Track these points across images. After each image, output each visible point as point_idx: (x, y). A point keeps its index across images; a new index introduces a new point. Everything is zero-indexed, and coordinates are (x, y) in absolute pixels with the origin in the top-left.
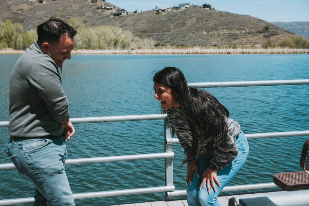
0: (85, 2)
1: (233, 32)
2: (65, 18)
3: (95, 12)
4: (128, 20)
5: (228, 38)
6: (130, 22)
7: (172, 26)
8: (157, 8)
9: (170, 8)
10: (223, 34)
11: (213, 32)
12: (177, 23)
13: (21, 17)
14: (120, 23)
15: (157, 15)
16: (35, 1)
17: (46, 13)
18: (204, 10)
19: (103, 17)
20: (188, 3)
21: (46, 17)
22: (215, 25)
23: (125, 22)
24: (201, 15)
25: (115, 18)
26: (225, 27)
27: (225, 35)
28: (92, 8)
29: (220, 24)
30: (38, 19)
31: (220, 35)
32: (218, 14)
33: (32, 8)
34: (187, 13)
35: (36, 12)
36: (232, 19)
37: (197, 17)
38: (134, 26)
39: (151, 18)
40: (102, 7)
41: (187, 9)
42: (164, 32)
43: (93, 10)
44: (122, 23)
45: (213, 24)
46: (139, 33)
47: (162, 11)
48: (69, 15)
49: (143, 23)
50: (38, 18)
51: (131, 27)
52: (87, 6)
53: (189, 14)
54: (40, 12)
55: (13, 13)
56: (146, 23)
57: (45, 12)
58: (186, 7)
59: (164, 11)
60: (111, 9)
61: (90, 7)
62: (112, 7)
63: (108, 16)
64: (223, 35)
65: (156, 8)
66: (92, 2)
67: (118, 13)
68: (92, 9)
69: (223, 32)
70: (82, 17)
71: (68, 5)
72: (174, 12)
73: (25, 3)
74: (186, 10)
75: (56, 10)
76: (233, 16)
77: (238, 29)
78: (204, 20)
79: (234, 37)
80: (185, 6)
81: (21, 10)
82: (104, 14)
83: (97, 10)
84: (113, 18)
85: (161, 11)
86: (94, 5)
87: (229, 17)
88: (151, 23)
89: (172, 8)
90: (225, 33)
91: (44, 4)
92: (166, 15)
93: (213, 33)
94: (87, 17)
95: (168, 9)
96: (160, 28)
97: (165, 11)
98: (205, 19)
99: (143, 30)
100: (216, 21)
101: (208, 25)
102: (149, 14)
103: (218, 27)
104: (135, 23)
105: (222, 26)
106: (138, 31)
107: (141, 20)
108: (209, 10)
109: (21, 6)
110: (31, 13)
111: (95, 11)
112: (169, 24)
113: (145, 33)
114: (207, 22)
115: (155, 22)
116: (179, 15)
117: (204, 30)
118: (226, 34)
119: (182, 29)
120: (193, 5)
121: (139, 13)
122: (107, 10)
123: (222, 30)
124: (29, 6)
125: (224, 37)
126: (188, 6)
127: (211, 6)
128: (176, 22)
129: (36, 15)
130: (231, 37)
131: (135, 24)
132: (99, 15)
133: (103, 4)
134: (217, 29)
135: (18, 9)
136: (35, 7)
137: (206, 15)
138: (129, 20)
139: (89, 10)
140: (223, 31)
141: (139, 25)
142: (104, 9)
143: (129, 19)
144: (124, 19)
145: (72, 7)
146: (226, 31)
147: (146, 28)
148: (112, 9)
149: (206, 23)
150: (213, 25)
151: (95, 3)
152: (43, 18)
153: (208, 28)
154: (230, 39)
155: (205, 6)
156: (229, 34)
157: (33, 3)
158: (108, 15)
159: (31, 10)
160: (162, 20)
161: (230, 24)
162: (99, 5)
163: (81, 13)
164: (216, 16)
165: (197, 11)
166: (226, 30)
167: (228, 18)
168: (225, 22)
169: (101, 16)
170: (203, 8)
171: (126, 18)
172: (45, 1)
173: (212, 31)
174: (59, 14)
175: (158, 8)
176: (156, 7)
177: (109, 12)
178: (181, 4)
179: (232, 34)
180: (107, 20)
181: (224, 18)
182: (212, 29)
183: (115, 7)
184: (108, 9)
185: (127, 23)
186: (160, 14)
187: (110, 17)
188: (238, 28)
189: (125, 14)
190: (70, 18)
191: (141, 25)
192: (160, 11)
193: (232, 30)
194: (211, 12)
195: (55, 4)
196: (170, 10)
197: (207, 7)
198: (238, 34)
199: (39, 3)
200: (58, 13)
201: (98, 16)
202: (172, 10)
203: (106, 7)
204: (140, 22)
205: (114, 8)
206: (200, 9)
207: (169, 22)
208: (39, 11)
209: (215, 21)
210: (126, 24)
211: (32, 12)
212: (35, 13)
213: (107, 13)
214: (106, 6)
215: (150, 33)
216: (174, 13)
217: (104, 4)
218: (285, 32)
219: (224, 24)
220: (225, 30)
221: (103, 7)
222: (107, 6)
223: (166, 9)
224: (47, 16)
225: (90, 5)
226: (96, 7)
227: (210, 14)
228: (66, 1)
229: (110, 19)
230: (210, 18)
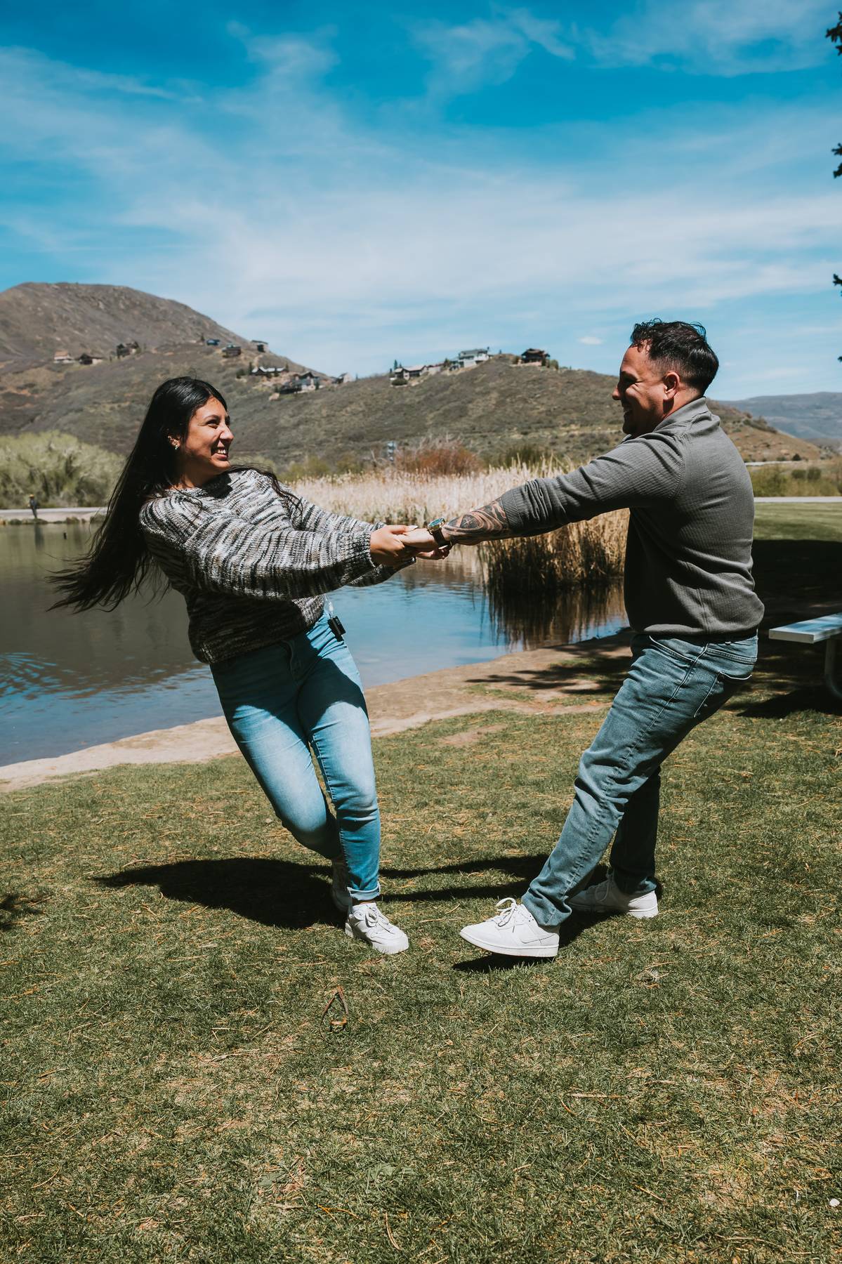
0: (206, 357)
1: (595, 432)
3: (231, 386)
4: (317, 404)
5: (580, 449)
6: (319, 411)
7: (432, 419)
8: (398, 365)
9: (437, 366)
10: (566, 439)
11: (540, 433)
12: (445, 411)
13: (28, 406)
14: (292, 416)
15: (397, 387)
16: (70, 360)
17: (96, 392)
18: (525, 368)
19: (250, 400)
20: (484, 347)
21: (95, 403)
22: (548, 412)
23: (306, 411)
24: (514, 384)
25: (282, 402)
26: (575, 415)
27: (571, 439)
28: (224, 374)
29: (562, 407)
30: (71, 411)
31: (557, 440)
32: (564, 378)
33: (59, 380)
34: (476, 379)
35: (69, 389)
36: (598, 394)
37: (502, 388)
38: (331, 423)
39: (379, 396)
40: (251, 368)
41: (481, 366)
42: (407, 436)
43: (225, 380)
44: (299, 414)
45: (543, 409)
46: (341, 442)
47: (411, 376)
49: (354, 414)
50: (71, 407)
51: (320, 426)
52: (210, 369)
53: (483, 381)
54: (81, 391)
55: (9, 395)
56: (363, 411)
57: (93, 389)
58: (478, 362)
59: (415, 374)
60: (276, 373)
61: (219, 372)
62: (279, 370)
63: (265, 396)
64: (567, 442)
65: (396, 368)
66: (224, 357)
67: (291, 385)
68: (224, 377)
69: (568, 432)
71: (159, 366)
72: (445, 377)
73: (41, 365)
74: (476, 369)
75: (123, 382)
76: (605, 383)
77: (612, 423)
78: (520, 399)
79: (597, 446)
80: (476, 358)
81: (31, 385)
82: (256, 390)
83: (236, 379)
84: (279, 400)
85: (408, 374)
86: (230, 363)
87: (593, 387)
88: (376, 412)
89: (440, 365)
90: (572, 436)
91: (95, 367)
92: (419, 386)
93: (539, 436)
95: (431, 369)
96: (399, 426)
97: (421, 374)
98: (524, 395)
99: (351, 434)
100: (553, 401)
101: (530, 412)
102: (375, 387)
103: (555, 417)
104: (333, 412)
105: (566, 415)
106: (339, 436)
107: (351, 403)
108: (539, 368)
109: (29, 376)
110: (56, 394)
111: (231, 382)
112: (424, 413)
113: (356, 443)
114: (527, 405)
115: (388, 409)
116: (454, 387)
117: (515, 429)
118: (575, 438)
119: (455, 427)
120: (500, 352)
121: (348, 382)
122: (265, 378)
123: (565, 426)
124: (53, 373)
125: (568, 448)
126: (483, 358)
127: (547, 355)
128: (443, 408)
129: (70, 401)
130: (587, 446)
131: (333, 416)
132: (242, 393)
133: (255, 361)
134: (550, 422)
135: (22, 384)
136: (68, 375)
137: (528, 382)
138: (318, 406)
140: (567, 428)
141: (343, 419)
142: (256, 374)
143: (319, 401)
144: (305, 404)
146: (575, 430)
147: (362, 428)
148: (280, 374)
149: (522, 409)
150: (540, 413)
151: (235, 359)
152: (86, 408)
153: (526, 421)
154: (584, 454)
155: (531, 356)
156: (583, 438)
157: (63, 365)
158: (266, 392)
159: (56, 384)
160: (407, 401)
161: (592, 407)
162: (244, 363)
164: (556, 385)
165: (506, 371)
166: (578, 427)
167: (587, 391)
168: (578, 402)
169: (245, 396)
170: (526, 361)
171: (310, 401)
172: (97, 358)
173: (537, 430)
174: (130, 395)
175: (401, 367)
176: (396, 363)
177: (268, 384)
178: (465, 353)
179: (592, 436)
180: (261, 408)
181: (577, 390)
182: (538, 425)
183: (290, 369)
184: (268, 375)
185: (312, 414)
186: (406, 383)
187: (271, 398)
188: (611, 420)
189: (312, 388)
191: (349, 420)
192: (406, 376)
193: (594, 426)
194: (543, 372)
195: (123, 364)
196: (433, 371)
197: (534, 360)
198: (610, 437)
199: (81, 363)
200: (129, 392)
201: (238, 397)
202: (442, 370)
203: (262, 368)
204: (346, 411)
205: (286, 370)
206: (514, 365)
207: (425, 407)
208: (78, 387)
209: (549, 399)
210: (308, 416)
211: (60, 391)
212: (66, 393)
213: (264, 386)
214: (264, 365)
215: (370, 441)
216: (443, 380)
217: (261, 360)
218: (747, 427)
219: (573, 409)
220: (573, 427)
221: (255, 370)
222: (266, 367)
223: (423, 369)
224: (96, 400)
225: (219, 366)
226: (234, 370)
227: (540, 381)
228: (155, 354)
229: (268, 405)
230: (538, 391)
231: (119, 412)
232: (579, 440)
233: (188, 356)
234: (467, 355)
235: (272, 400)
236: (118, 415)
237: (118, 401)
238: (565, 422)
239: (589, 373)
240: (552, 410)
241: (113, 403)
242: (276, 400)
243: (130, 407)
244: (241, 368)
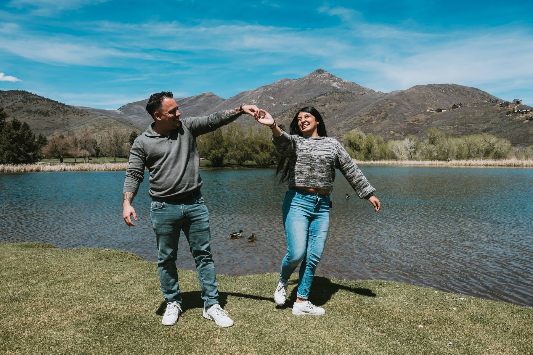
0: (492, 107)
2: (466, 127)
3: (504, 118)
13: (416, 127)
16: (433, 111)
19: (513, 123)
21: (443, 126)
25: (530, 124)
28: (500, 113)
33: (429, 118)
35: (432, 121)
40: (514, 110)
43: (502, 116)
48: (470, 123)
52: (494, 112)
54: (437, 121)
55: (409, 123)
57: (442, 121)
60: (526, 112)
61: (498, 113)
63: (521, 121)
66: (500, 107)
68: (500, 115)
70: (486, 124)
71: (471, 111)
73: (422, 113)
75: (455, 118)
81: (418, 120)
82: (516, 119)
83: (506, 115)
84: (528, 123)
86: (503, 109)
91: (443, 113)
94: (492, 124)
109: (417, 117)
110: (427, 123)
111: (504, 116)
122: (521, 114)
124: (426, 116)
132: (509, 120)
133: (516, 107)
135: (414, 120)
136: (432, 116)
139: (496, 116)
142: (516, 113)
145: (474, 113)
148: (528, 113)
151: (506, 107)
157: (430, 113)
159: (427, 120)
162: (510, 108)
163: (485, 119)
169: (511, 122)
172: (444, 110)
174: (458, 123)
177: (523, 116)
180: (519, 126)
187: (524, 122)
190: (471, 126)
195: (455, 111)
199: (437, 112)
200: (457, 121)
201: (507, 122)
208: (436, 120)
211: (429, 122)
212: (431, 123)
213: (520, 117)
214: (520, 109)
217: (518, 107)
221: (516, 111)
222: (522, 110)
225: (498, 110)
226: (505, 111)
228: (469, 107)
229: (523, 125)
233: (484, 107)
235: (525, 123)
236: (453, 130)
237: (453, 125)
241: (451, 126)
242: (527, 123)
243: (457, 127)
244: (509, 111)
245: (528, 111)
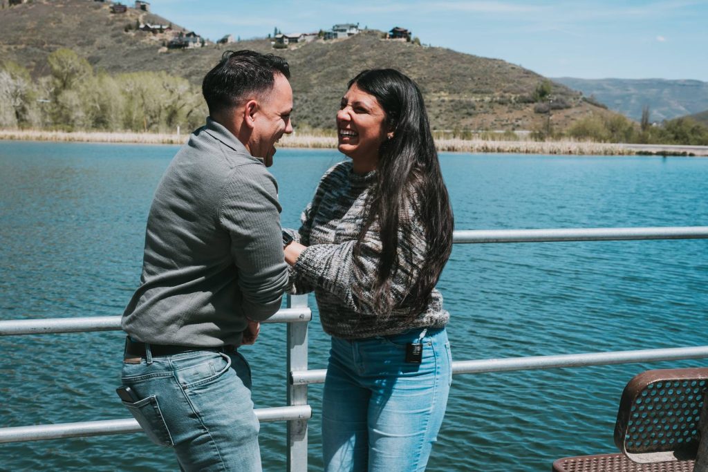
0: (94, 11)
1: (463, 99)
2: (43, 49)
3: (120, 37)
4: (205, 59)
5: (452, 112)
7: (315, 79)
8: (278, 32)
9: (310, 35)
10: (440, 103)
12: (328, 73)
14: (184, 68)
15: (278, 50)
18: (393, 42)
19: (139, 51)
20: (356, 24)
22: (420, 80)
23: (196, 64)
24: (387, 55)
25: (170, 55)
26: (443, 84)
27: (443, 104)
28: (112, 27)
29: (432, 77)
31: (431, 104)
32: (428, 53)
34: (351, 48)
36: (459, 68)
37: (377, 58)
40: (138, 24)
41: (353, 38)
43: (115, 32)
44: (189, 66)
47: (290, 41)
48: (51, 43)
52: (99, 22)
53: (357, 50)
58: (349, 34)
59: (294, 40)
60: (161, 30)
61: (107, 25)
62: (164, 27)
63: (154, 48)
64: (440, 106)
65: (276, 34)
66: (112, 12)
67: (179, 41)
68: (113, 30)
69: (439, 97)
70: (87, 48)
71: (51, 15)
72: (321, 44)
74: (348, 40)
75: (19, 27)
76: (464, 60)
77: (475, 92)
79: (465, 111)
80: (348, 31)
82: (143, 43)
83: (125, 33)
84: (167, 53)
85: (287, 40)
86: (117, 18)
87: (454, 62)
89: (314, 34)
90: (443, 101)
92: (299, 51)
94: (99, 48)
95: (306, 37)
97: (299, 40)
100: (422, 71)
102: (258, 48)
103: (426, 84)
105: (436, 84)
108: (405, 44)
111: (120, 34)
112: (307, 73)
116: (332, 53)
118: (445, 103)
119: (339, 87)
120: (366, 27)
121: (232, 42)
122: (151, 33)
123: (435, 92)
125: (441, 110)
126: (354, 31)
127: (410, 33)
128: (325, 70)
130: (456, 110)
132: (131, 44)
133: (141, 18)
134: (424, 89)
137: (398, 54)
138: (208, 60)
139: (105, 32)
140: (438, 94)
142: (143, 29)
143: (207, 57)
144: (194, 58)
145: (60, 21)
146: (446, 97)
148: (165, 31)
151: (121, 15)
154: (456, 116)
155: (397, 33)
158: (154, 45)
161: (456, 78)
162: (131, 19)
163: (84, 37)
164: (423, 58)
165: (378, 44)
166: (447, 94)
167: (450, 65)
168: (444, 74)
169: (135, 48)
170: (392, 37)
171: (198, 56)
174: (25, 38)
175: (280, 33)
176: (276, 30)
177: (157, 38)
178: (338, 26)
179: (460, 102)
180: (152, 59)
181: (441, 64)
183: (172, 27)
184: (154, 31)
185: (202, 67)
186: (286, 47)
187: (160, 51)
188: (474, 90)
189: (198, 45)
190: (55, 49)
192: (286, 42)
193: (461, 94)
194: (409, 47)
195: (17, 11)
196: (309, 39)
197: (401, 37)
198: (476, 104)
200: (24, 36)
201: (128, 48)
202: (316, 39)
203: (149, 25)
205: (170, 28)
206: (383, 40)
207: (307, 68)
209: (419, 69)
210: (199, 69)
213: (151, 40)
214: (149, 22)
216: (320, 47)
217: (145, 18)
218: (585, 103)
219: (441, 79)
220: (443, 93)
221: (142, 26)
222: (152, 24)
223: (300, 36)
225: (107, 20)
226: (122, 24)
227: (407, 54)
228: (46, 5)
229: (158, 56)
230: (408, 63)
231: (16, 52)
232: (450, 104)
233: (78, 9)
234: (339, 29)
235: (161, 53)
236: (15, 55)
237: (14, 43)
238: (435, 89)
239: (448, 50)
240: (423, 79)
241: (10, 44)
242: (164, 53)
243: (25, 49)
244: (129, 23)
245: (164, 29)
